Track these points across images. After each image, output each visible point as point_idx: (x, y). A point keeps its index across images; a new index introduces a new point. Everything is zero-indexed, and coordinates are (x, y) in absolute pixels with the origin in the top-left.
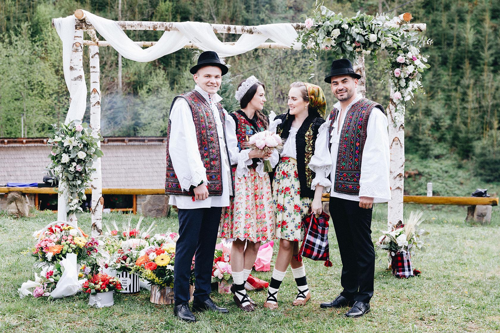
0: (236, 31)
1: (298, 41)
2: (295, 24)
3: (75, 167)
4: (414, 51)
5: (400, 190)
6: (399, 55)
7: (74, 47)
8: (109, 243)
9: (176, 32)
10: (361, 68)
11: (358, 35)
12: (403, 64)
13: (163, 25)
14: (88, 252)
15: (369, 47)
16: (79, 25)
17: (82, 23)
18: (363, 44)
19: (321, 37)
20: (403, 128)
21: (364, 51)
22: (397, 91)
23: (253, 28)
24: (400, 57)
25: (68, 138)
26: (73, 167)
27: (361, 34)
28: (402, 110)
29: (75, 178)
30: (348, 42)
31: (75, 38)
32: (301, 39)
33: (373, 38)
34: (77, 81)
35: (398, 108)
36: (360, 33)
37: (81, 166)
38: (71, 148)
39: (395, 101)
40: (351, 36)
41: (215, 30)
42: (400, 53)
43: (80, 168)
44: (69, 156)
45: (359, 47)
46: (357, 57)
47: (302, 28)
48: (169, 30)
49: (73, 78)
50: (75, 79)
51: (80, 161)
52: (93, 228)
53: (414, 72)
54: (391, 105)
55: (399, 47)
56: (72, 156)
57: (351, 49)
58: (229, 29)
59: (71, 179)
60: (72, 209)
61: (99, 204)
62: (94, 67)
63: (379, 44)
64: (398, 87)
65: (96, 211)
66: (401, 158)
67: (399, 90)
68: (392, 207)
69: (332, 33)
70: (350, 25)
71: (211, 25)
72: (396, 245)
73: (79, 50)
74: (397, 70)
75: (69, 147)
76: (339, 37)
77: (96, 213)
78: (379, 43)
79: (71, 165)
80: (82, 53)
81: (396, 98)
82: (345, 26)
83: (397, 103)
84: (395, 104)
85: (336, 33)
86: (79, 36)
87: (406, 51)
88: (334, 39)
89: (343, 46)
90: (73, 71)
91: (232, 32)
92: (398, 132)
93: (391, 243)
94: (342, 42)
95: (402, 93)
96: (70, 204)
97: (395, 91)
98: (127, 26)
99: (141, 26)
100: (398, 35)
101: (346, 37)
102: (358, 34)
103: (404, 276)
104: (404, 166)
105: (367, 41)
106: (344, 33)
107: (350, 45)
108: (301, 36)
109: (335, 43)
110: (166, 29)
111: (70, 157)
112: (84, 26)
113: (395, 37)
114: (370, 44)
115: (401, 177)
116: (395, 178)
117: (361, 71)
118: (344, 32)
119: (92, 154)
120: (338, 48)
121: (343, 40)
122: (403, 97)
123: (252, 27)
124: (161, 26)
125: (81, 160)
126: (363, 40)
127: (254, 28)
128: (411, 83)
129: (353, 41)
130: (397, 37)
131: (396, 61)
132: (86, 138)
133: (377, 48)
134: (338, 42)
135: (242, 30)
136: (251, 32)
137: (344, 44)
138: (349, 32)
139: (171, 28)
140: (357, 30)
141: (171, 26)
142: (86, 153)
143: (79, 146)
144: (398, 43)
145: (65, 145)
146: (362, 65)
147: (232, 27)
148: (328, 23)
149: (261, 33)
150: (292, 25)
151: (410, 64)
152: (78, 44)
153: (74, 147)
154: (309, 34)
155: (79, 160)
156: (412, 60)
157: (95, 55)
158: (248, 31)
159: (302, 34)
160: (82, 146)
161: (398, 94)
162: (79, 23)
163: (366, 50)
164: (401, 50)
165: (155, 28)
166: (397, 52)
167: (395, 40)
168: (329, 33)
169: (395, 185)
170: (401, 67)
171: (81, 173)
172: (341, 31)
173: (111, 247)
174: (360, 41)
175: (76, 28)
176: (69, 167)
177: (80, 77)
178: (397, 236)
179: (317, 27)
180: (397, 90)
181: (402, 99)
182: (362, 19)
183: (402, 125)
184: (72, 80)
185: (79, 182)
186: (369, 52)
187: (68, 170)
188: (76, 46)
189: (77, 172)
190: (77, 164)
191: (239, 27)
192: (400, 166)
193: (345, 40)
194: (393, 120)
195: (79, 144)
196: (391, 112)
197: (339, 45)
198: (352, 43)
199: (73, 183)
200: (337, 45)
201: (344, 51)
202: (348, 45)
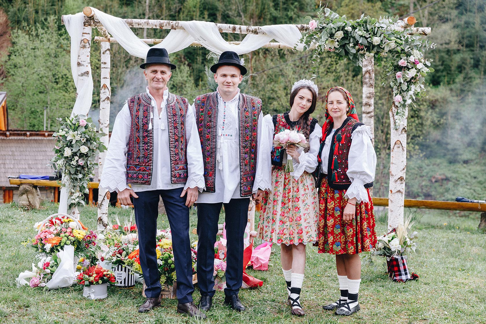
0: (241, 31)
1: (301, 42)
2: (299, 26)
3: (77, 161)
4: (416, 55)
5: (400, 193)
6: (401, 59)
7: (82, 43)
8: (109, 237)
9: (182, 31)
10: (370, 70)
11: (362, 38)
12: (405, 67)
13: (169, 24)
14: (87, 244)
15: (372, 50)
16: (87, 22)
17: (90, 20)
18: (366, 47)
19: (323, 39)
20: (406, 131)
21: (367, 53)
22: (399, 94)
23: (257, 28)
24: (402, 61)
25: (71, 132)
26: (75, 161)
28: (403, 113)
29: (76, 172)
30: (351, 45)
31: (83, 35)
32: (304, 40)
33: (376, 40)
34: (84, 77)
35: (399, 111)
36: (364, 36)
37: (84, 160)
38: (74, 142)
39: (396, 104)
40: (354, 38)
41: (220, 29)
42: (403, 56)
43: (82, 162)
44: (72, 150)
45: (362, 49)
46: (360, 59)
47: (306, 30)
48: (175, 29)
49: (80, 74)
50: (82, 75)
51: (82, 155)
52: (99, 222)
53: (416, 75)
54: (393, 108)
55: (402, 50)
56: (75, 150)
57: (354, 51)
58: (234, 29)
59: (72, 172)
60: (73, 202)
61: (106, 198)
62: (105, 63)
63: (383, 47)
64: (399, 90)
65: (102, 205)
66: (402, 162)
67: (400, 93)
68: (392, 210)
69: (336, 35)
70: (354, 28)
71: (216, 25)
72: (390, 250)
73: (87, 47)
74: (399, 73)
75: (72, 141)
76: (343, 39)
77: (102, 207)
78: (382, 46)
79: (73, 159)
80: (89, 50)
81: (397, 101)
82: (349, 29)
83: (399, 106)
84: (397, 107)
85: (340, 35)
86: (87, 33)
87: (408, 55)
88: (338, 41)
89: (346, 48)
90: (81, 67)
91: (237, 32)
92: (399, 135)
93: (385, 248)
94: (346, 44)
95: (403, 97)
96: (72, 197)
97: (396, 94)
98: (134, 24)
99: (148, 24)
100: (402, 38)
101: (349, 40)
102: (361, 36)
103: (402, 280)
104: (405, 169)
105: (370, 43)
106: (347, 36)
107: (354, 47)
108: (305, 37)
109: (338, 45)
110: (173, 28)
111: (72, 151)
112: (92, 23)
113: (398, 41)
114: (374, 46)
115: (402, 180)
116: (396, 181)
117: (370, 73)
118: (348, 34)
119: (95, 148)
120: (341, 49)
121: (346, 42)
122: (404, 101)
123: (257, 27)
124: (167, 25)
125: (84, 154)
126: (365, 42)
127: (259, 28)
128: (413, 87)
129: (356, 43)
130: (401, 40)
131: (398, 65)
132: (90, 133)
133: (380, 50)
134: (342, 44)
135: (247, 31)
136: (256, 32)
137: (348, 46)
138: (352, 34)
139: (177, 26)
140: (360, 33)
141: (177, 24)
142: (89, 148)
143: (82, 140)
144: (402, 47)
145: (68, 139)
146: (371, 67)
147: (238, 27)
148: (331, 25)
149: (266, 34)
150: (297, 26)
151: (412, 68)
152: (86, 41)
153: (77, 141)
154: (313, 35)
155: (80, 154)
156: (415, 64)
157: (106, 51)
158: (252, 31)
159: (305, 36)
160: (85, 141)
161: (399, 97)
162: (88, 20)
163: (370, 53)
164: (404, 53)
165: (161, 26)
166: (400, 55)
167: (398, 43)
168: (332, 35)
169: (395, 188)
170: (403, 70)
171: (83, 167)
172: (344, 33)
173: (111, 241)
174: (363, 43)
175: (85, 25)
176: (71, 160)
177: (87, 73)
178: (389, 241)
179: (321, 29)
180: (398, 93)
182: (366, 22)
183: (404, 128)
184: (79, 75)
185: (80, 176)
186: (372, 54)
187: (70, 163)
188: (84, 42)
189: (79, 166)
190: (79, 158)
191: (244, 27)
192: (401, 169)
193: (348, 42)
194: (395, 123)
195: (82, 138)
196: (393, 114)
197: (342, 47)
198: (355, 45)
199: (75, 176)
200: (341, 46)
201: (347, 53)
202: (351, 47)
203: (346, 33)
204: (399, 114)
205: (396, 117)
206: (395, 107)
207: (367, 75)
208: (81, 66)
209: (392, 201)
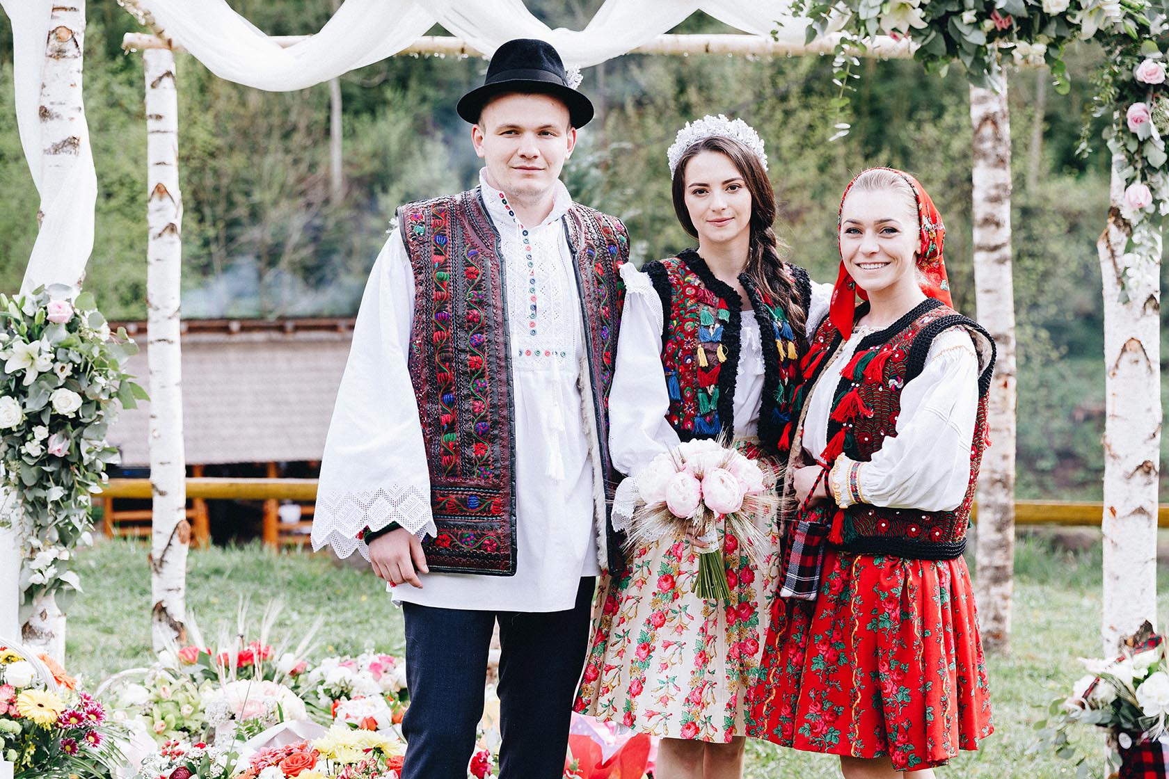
1: (795, 14)
3: (45, 443)
5: (1145, 517)
6: (1142, 59)
7: (53, 42)
8: (163, 695)
10: (995, 114)
12: (1158, 87)
14: (69, 743)
15: (1040, 32)
18: (1020, 20)
20: (1156, 307)
21: (1022, 45)
22: (1138, 181)
24: (1148, 65)
25: (19, 345)
26: (36, 442)
28: (1150, 244)
29: (42, 481)
30: (969, 16)
31: (57, 13)
32: (807, 7)
34: (62, 156)
35: (1136, 238)
37: (66, 437)
38: (29, 380)
39: (1126, 213)
42: (1150, 50)
43: (60, 446)
44: (24, 406)
45: (1006, 33)
46: (995, 67)
49: (48, 146)
50: (57, 149)
51: (58, 423)
52: (156, 618)
54: (1113, 229)
55: (1143, 29)
56: (33, 406)
57: (977, 38)
59: (29, 482)
60: (37, 579)
61: (176, 541)
62: (160, 117)
63: (1076, 21)
64: (1139, 166)
65: (165, 565)
66: (1149, 410)
67: (1144, 177)
68: (1117, 573)
72: (1137, 712)
73: (68, 54)
74: (1136, 109)
75: (24, 375)
77: (166, 570)
78: (1074, 16)
79: (29, 436)
80: (79, 63)
81: (1132, 205)
83: (1134, 222)
84: (1127, 224)
86: (68, 6)
87: (1167, 45)
88: (920, 6)
89: (950, 29)
90: (50, 123)
92: (1137, 320)
93: (1118, 703)
94: (949, 14)
95: (1152, 189)
96: (35, 565)
97: (1129, 182)
104: (1159, 437)
105: (1036, 9)
107: (977, 25)
109: (923, 19)
111: (27, 411)
114: (1046, 19)
115: (1148, 473)
116: (1130, 477)
117: (995, 123)
119: (104, 397)
120: (934, 34)
121: (950, 9)
122: (1156, 202)
125: (64, 417)
126: (1019, 7)
129: (987, 10)
131: (1134, 79)
132: (83, 347)
133: (1067, 33)
134: (935, 15)
137: (956, 21)
142: (83, 395)
143: (57, 371)
144: (1142, 18)
145: (9, 369)
146: (1000, 101)
152: (64, 34)
153: (40, 373)
155: (55, 417)
157: (160, 78)
160: (68, 372)
161: (1140, 192)
163: (1031, 43)
164: (1150, 39)
166: (1137, 48)
167: (1129, 7)
169: (1127, 499)
170: (1150, 97)
171: (65, 463)
173: (170, 706)
174: (1010, 10)
176: (23, 440)
177: (73, 142)
178: (1137, 682)
180: (1134, 179)
181: (1151, 209)
183: (1152, 297)
184: (45, 151)
185: (56, 493)
186: (1040, 48)
187: (19, 450)
188: (58, 38)
189: (50, 459)
190: (51, 432)
192: (1147, 437)
193: (956, 9)
194: (1121, 280)
195: (58, 365)
196: (1113, 252)
197: (937, 26)
198: (981, 17)
199: (41, 493)
200: (932, 24)
201: (953, 47)
202: (969, 24)
204: (1136, 250)
205: (1125, 260)
206: (1119, 227)
207: (988, 130)
208: (51, 117)
209: (1114, 544)
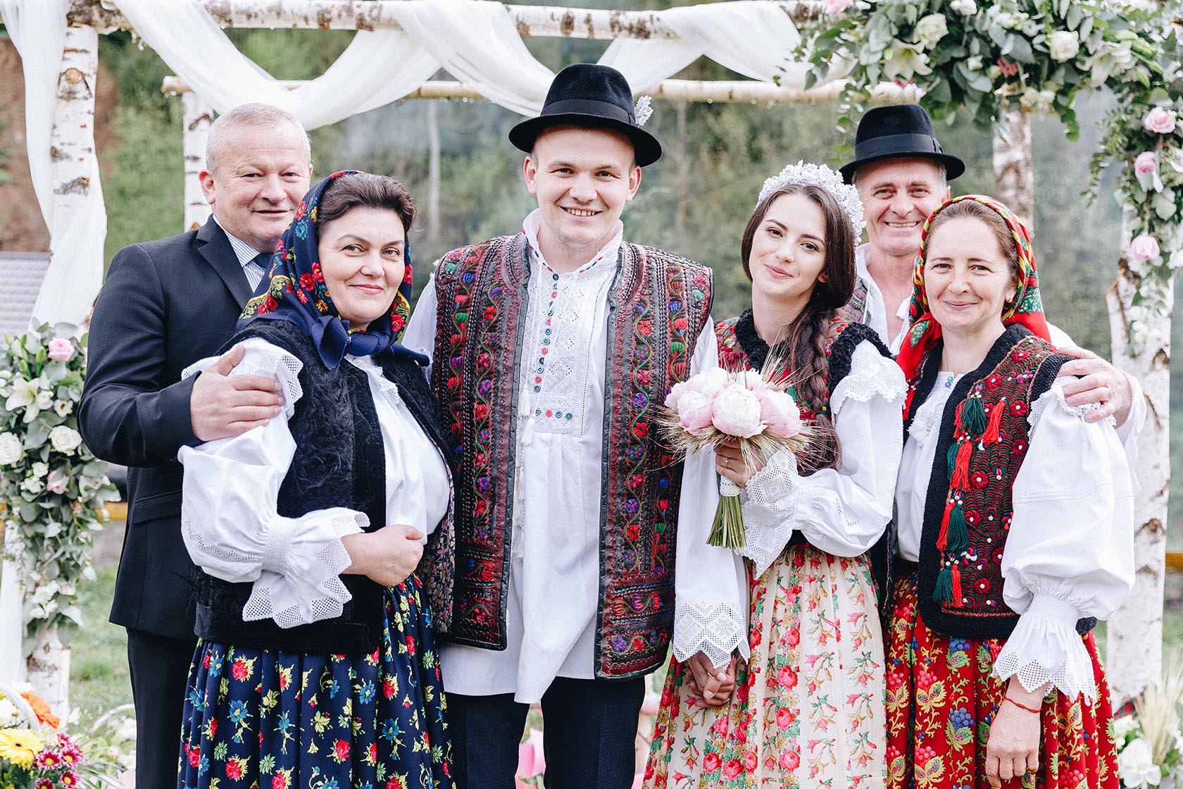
0: (591, 30)
1: (797, 59)
2: (792, 5)
3: (44, 479)
5: (1151, 577)
6: (1152, 107)
7: (64, 84)
9: (394, 33)
10: (1017, 162)
11: (1012, 37)
12: (1167, 136)
13: (350, 10)
14: (44, 783)
15: (1048, 79)
16: (79, 13)
17: (89, 6)
18: (1027, 67)
19: (876, 44)
20: (1166, 361)
21: (1030, 92)
22: (1145, 233)
23: (647, 18)
24: (1157, 113)
25: (20, 382)
26: (35, 479)
27: (1020, 33)
28: (1158, 298)
29: (41, 517)
30: (974, 62)
31: (68, 55)
32: (809, 52)
33: (1063, 44)
34: (71, 196)
35: (1144, 291)
36: (1018, 28)
37: (65, 474)
38: (29, 418)
39: (1135, 266)
40: (985, 38)
41: (523, 30)
42: (1160, 98)
43: (57, 483)
44: (24, 442)
45: (1014, 79)
46: (1004, 114)
47: (815, 17)
48: (370, 28)
49: (58, 186)
50: (66, 189)
51: (57, 460)
54: (1122, 281)
55: (1156, 76)
56: (32, 442)
57: (984, 84)
58: (568, 23)
59: (29, 517)
60: (38, 613)
62: (196, 159)
63: (1086, 68)
64: (1147, 217)
66: (1157, 467)
67: (1152, 229)
68: (1122, 632)
69: (919, 30)
70: (982, 3)
71: (508, 10)
73: (79, 95)
74: (1145, 159)
75: (24, 413)
76: (944, 42)
78: (1083, 63)
79: (29, 473)
80: (90, 105)
81: (1138, 257)
82: (966, 5)
83: (1143, 274)
84: (1136, 276)
85: (933, 28)
86: (80, 48)
87: (1178, 93)
88: (926, 51)
89: (955, 75)
90: (61, 164)
91: (580, 32)
92: (1145, 375)
94: (954, 60)
95: (1160, 241)
96: (35, 599)
97: (1136, 233)
98: (233, 16)
99: (279, 14)
100: (1155, 36)
101: (967, 46)
102: (1011, 30)
104: (1166, 494)
105: (1043, 55)
106: (959, 31)
107: (983, 71)
108: (811, 42)
109: (928, 65)
110: (362, 24)
111: (26, 448)
112: (96, 16)
113: (1142, 44)
114: (1054, 66)
115: (1154, 531)
117: (1017, 171)
118: (961, 27)
120: (938, 80)
121: (955, 55)
122: (1165, 255)
123: (645, 15)
124: (344, 14)
125: (64, 455)
126: (1026, 53)
127: (651, 17)
129: (993, 56)
130: (1151, 42)
131: (1143, 128)
133: (1076, 80)
134: (940, 61)
135: (613, 26)
136: (641, 32)
137: (961, 66)
138: (977, 26)
139: (377, 19)
140: (1007, 20)
141: (375, 13)
143: (58, 409)
144: (1154, 65)
145: (10, 406)
146: (1023, 149)
147: (579, 14)
149: (676, 37)
150: (782, 7)
152: (74, 76)
153: (40, 411)
154: (838, 34)
155: (54, 454)
157: (197, 121)
158: (630, 29)
159: (812, 36)
160: (68, 410)
161: (1147, 244)
162: (81, 6)
163: (1039, 90)
164: (1162, 86)
165: (324, 18)
166: (1147, 96)
167: (1141, 53)
168: (905, 31)
170: (1160, 146)
171: (66, 500)
172: (949, 23)
174: (1016, 56)
175: (70, 24)
176: (23, 476)
177: (83, 183)
179: (866, 12)
180: (1141, 230)
181: (1158, 262)
183: (1161, 351)
184: (55, 190)
185: (53, 529)
186: (1048, 95)
187: (19, 486)
188: (69, 80)
189: (50, 495)
190: (51, 469)
191: (601, 17)
192: (1153, 494)
193: (962, 54)
194: (1129, 331)
195: (58, 403)
196: (1122, 304)
197: (942, 73)
198: (987, 63)
199: (40, 529)
200: (937, 70)
201: (959, 93)
202: (975, 70)
203: (955, 20)
204: (1144, 303)
205: (1134, 312)
206: (1128, 279)
207: (1010, 179)
208: (61, 158)
